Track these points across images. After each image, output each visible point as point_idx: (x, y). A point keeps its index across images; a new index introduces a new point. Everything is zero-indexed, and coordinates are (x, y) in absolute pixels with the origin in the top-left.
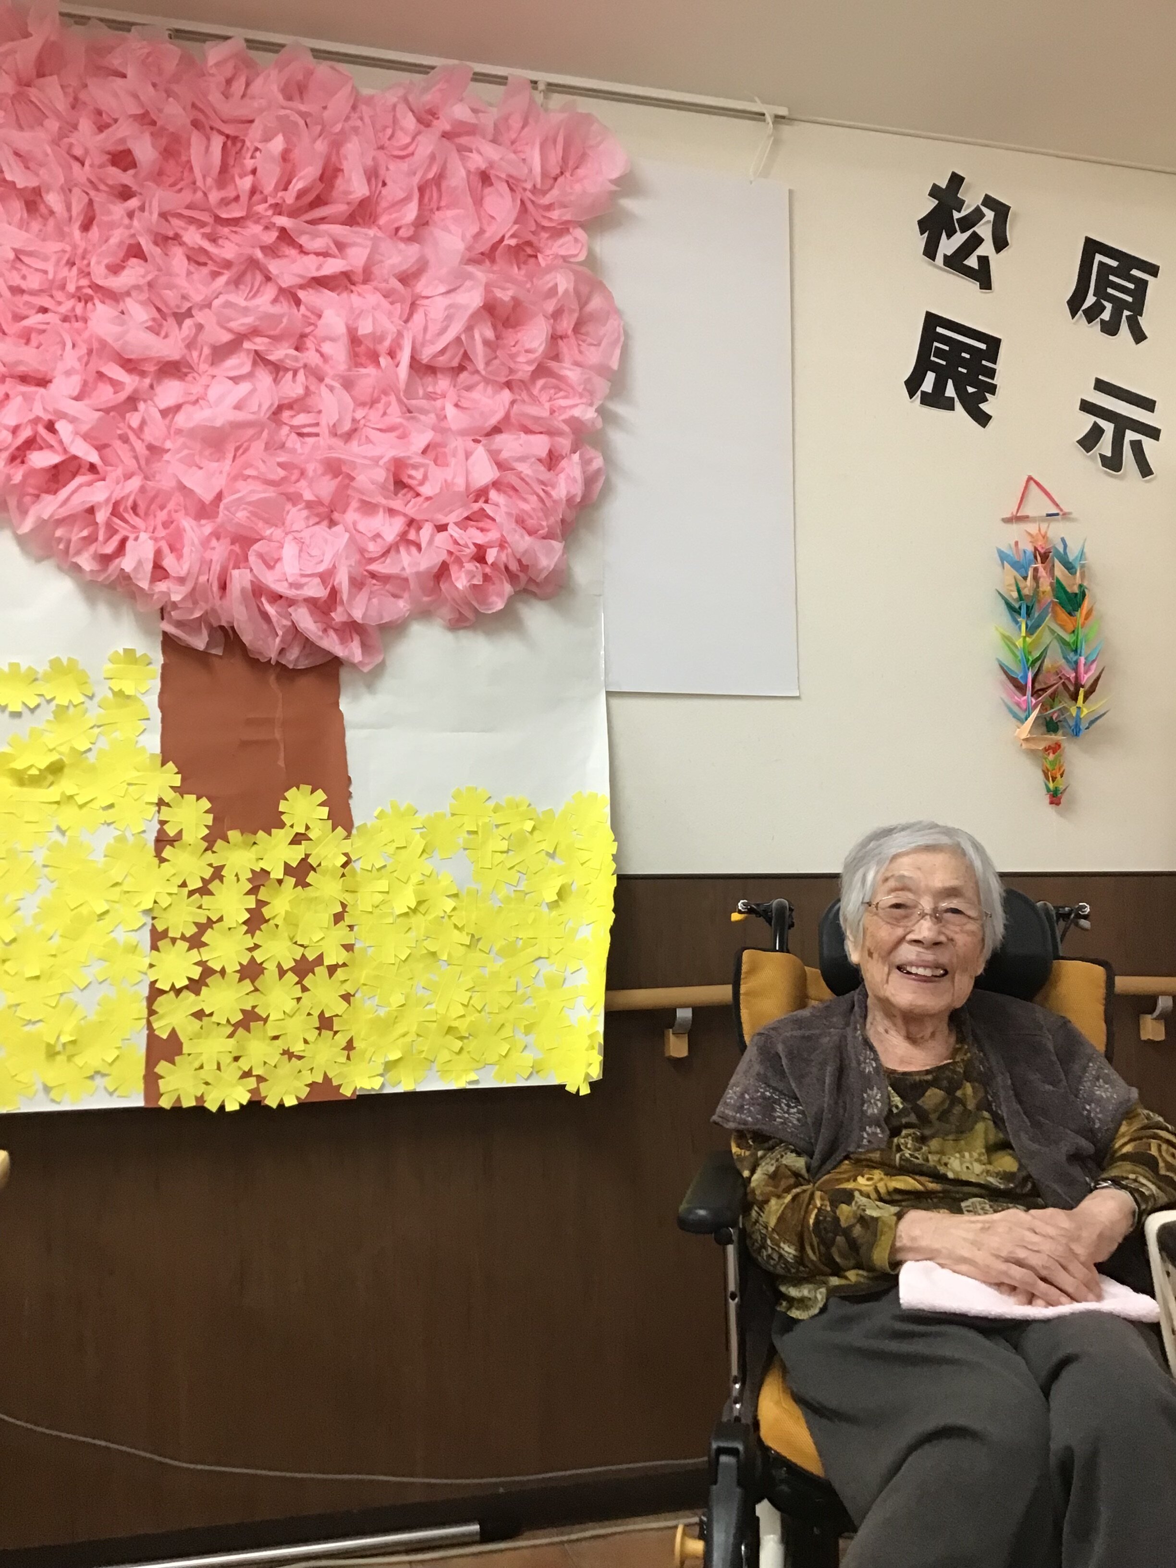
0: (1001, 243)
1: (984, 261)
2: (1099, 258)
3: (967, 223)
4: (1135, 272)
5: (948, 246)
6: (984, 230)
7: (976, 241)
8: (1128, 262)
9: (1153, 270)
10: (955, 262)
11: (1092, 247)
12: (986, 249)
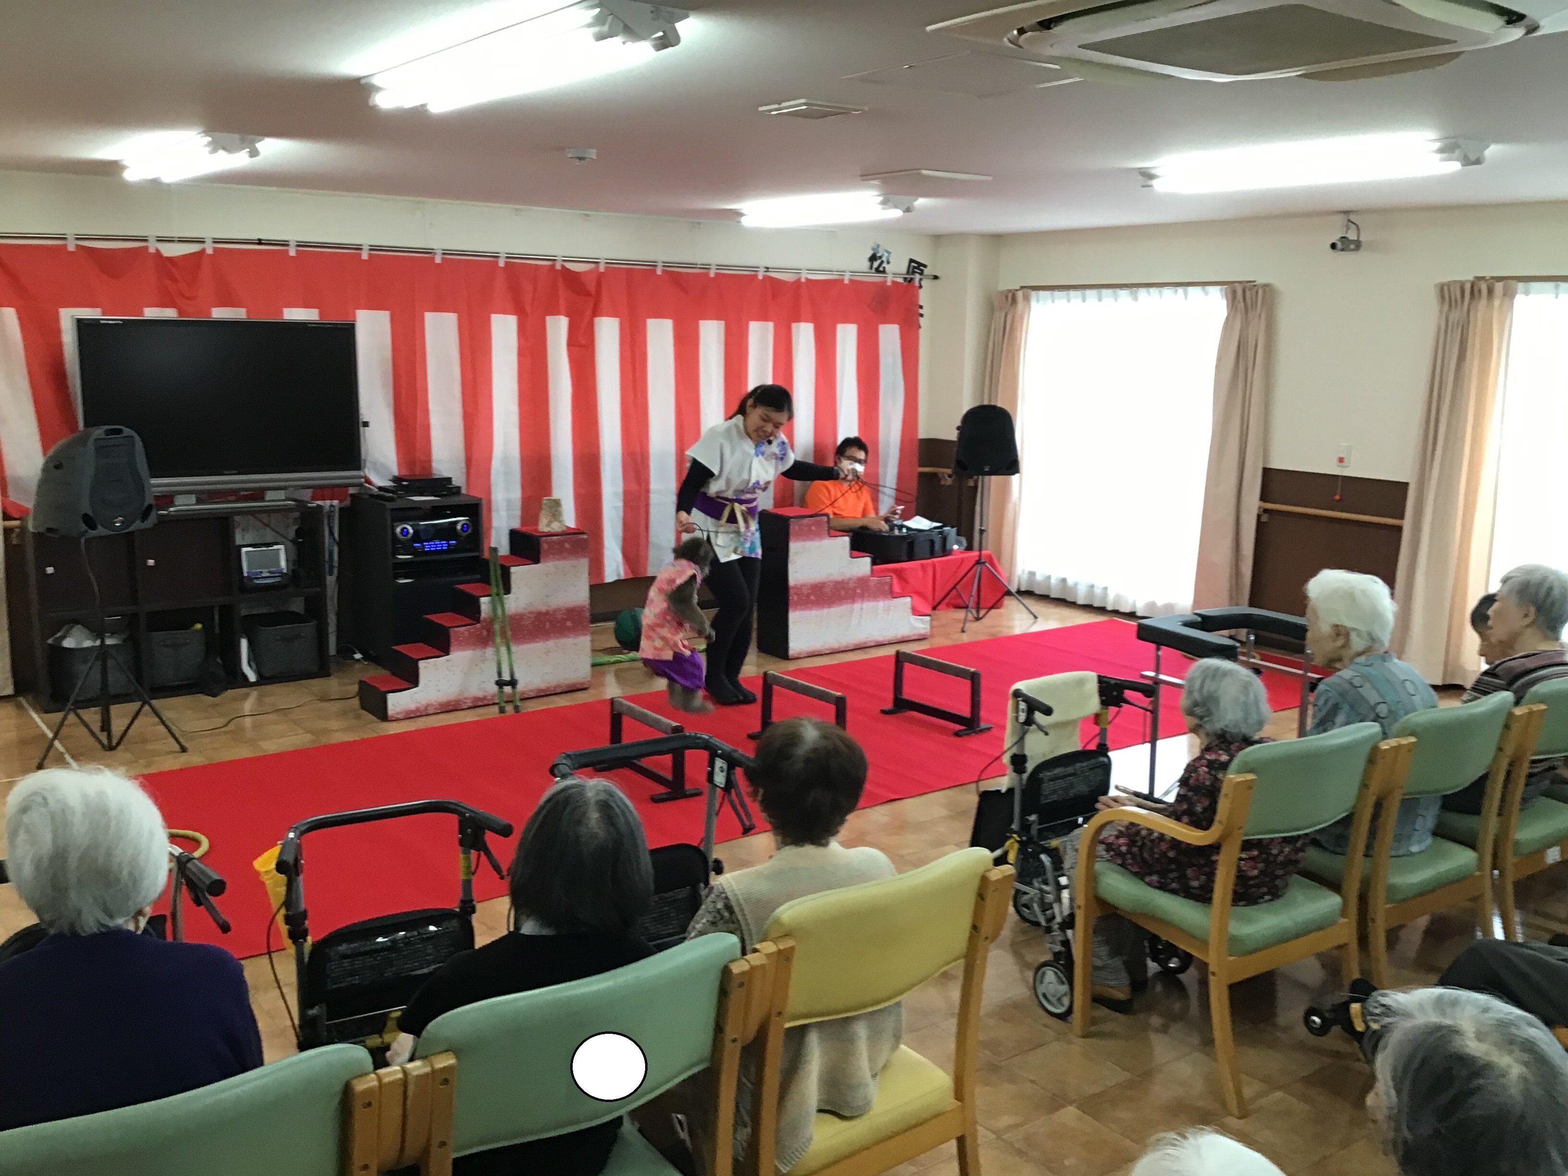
0: (888, 263)
1: (884, 268)
2: (913, 264)
3: (880, 257)
4: (922, 268)
5: (876, 264)
6: (884, 259)
7: (882, 262)
8: (920, 264)
9: (925, 266)
10: (877, 270)
11: (911, 261)
12: (885, 265)
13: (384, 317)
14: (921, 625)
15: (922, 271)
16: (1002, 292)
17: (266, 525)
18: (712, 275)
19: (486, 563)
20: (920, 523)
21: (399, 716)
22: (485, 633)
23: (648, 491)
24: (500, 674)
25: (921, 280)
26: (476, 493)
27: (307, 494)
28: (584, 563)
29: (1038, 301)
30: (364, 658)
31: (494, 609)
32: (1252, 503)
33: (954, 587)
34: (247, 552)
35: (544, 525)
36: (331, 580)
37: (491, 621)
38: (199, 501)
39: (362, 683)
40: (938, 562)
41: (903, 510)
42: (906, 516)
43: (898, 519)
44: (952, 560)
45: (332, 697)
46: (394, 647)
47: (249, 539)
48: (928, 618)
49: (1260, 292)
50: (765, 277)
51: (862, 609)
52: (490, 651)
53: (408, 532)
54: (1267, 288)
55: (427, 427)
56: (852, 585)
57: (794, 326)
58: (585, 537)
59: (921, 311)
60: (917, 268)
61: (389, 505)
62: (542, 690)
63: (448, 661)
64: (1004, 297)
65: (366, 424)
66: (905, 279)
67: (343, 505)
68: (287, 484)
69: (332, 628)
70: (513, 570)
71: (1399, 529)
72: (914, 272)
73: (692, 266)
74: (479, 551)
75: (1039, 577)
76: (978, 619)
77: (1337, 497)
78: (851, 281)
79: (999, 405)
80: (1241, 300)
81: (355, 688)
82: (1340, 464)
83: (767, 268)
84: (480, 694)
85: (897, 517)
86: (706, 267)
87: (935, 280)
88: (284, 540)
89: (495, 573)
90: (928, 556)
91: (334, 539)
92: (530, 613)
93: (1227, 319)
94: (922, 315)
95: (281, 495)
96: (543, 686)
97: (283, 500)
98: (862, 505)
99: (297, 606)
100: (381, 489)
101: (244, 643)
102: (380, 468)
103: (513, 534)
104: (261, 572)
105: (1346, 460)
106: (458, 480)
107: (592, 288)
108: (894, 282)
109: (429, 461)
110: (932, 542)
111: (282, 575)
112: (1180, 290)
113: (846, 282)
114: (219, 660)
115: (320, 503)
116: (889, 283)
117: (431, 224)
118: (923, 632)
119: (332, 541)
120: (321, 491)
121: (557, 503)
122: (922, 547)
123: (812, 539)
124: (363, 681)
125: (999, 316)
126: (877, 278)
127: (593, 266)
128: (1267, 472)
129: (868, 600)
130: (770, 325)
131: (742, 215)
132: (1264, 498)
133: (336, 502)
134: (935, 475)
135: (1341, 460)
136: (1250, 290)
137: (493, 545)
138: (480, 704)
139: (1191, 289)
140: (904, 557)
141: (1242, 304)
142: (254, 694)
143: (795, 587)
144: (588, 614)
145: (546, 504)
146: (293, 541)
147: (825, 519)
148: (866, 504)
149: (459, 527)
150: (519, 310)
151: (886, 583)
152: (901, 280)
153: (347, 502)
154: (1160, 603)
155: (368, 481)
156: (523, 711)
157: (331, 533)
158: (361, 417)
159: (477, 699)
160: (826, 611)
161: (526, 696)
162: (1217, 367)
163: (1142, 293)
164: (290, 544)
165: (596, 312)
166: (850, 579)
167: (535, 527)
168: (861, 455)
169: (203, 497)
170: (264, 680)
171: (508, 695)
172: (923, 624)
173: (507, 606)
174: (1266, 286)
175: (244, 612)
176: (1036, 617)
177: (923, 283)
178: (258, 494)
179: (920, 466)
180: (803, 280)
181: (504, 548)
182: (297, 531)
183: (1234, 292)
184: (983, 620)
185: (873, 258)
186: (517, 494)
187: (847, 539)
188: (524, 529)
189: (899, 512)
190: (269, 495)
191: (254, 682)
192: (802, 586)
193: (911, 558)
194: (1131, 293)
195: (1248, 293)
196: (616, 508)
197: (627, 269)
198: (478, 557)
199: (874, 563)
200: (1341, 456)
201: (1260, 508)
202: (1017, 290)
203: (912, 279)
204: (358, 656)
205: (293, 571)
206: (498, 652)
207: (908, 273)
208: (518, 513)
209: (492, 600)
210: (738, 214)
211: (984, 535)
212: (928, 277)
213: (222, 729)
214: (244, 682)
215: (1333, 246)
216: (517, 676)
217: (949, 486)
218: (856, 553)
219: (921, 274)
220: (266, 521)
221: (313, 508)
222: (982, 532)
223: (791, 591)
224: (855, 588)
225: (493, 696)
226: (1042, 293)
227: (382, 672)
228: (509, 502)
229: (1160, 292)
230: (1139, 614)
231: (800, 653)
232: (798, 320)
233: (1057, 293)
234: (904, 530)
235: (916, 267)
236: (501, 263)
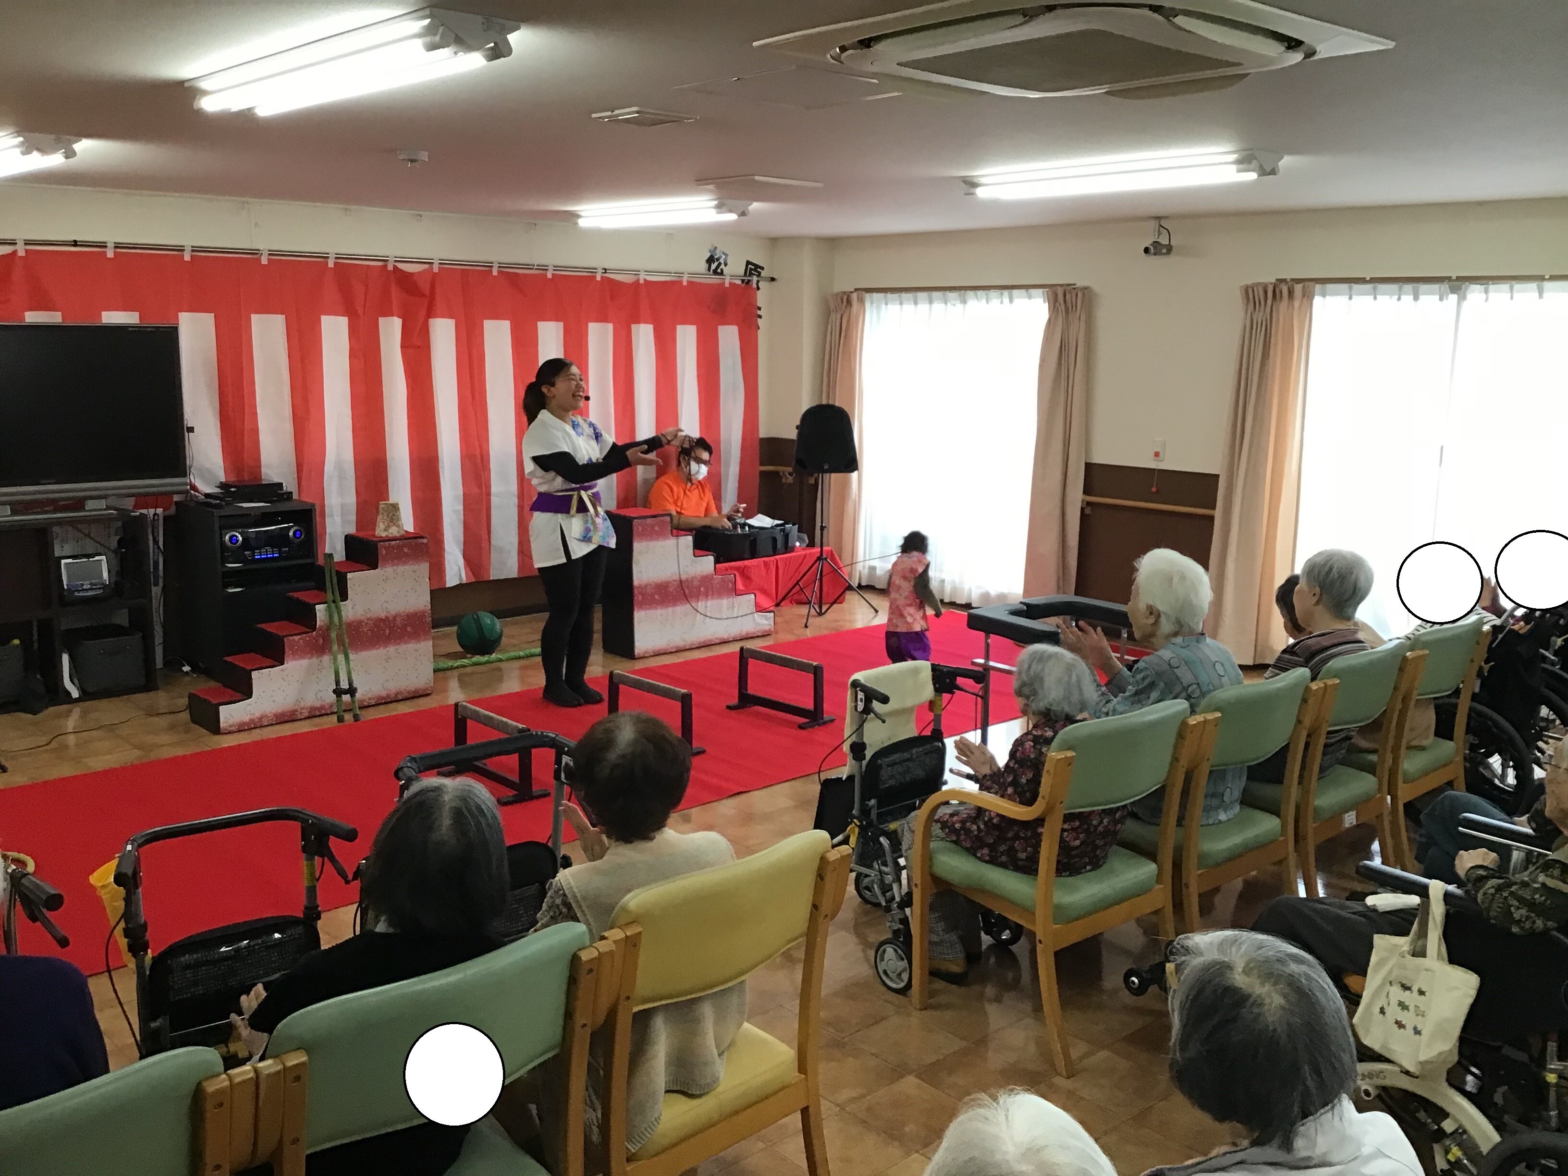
0: (726, 265)
1: (722, 270)
2: (750, 266)
3: (718, 259)
4: (759, 270)
5: (713, 266)
6: (722, 261)
7: (720, 264)
8: (757, 266)
9: (762, 268)
10: (715, 272)
11: (748, 263)
12: (722, 266)
13: (207, 320)
14: (764, 621)
15: (760, 273)
16: (837, 295)
17: (86, 535)
18: (549, 276)
19: (321, 569)
20: (761, 521)
21: (233, 729)
22: (321, 641)
23: (489, 494)
24: (338, 683)
25: (758, 282)
26: (308, 498)
27: (129, 503)
28: (423, 568)
29: (872, 303)
30: (193, 670)
31: (331, 617)
32: (1076, 496)
33: (797, 583)
34: (66, 564)
35: (381, 531)
36: (156, 591)
37: (328, 628)
38: (14, 512)
39: (191, 696)
40: (780, 559)
41: (744, 508)
42: (749, 514)
43: (740, 518)
44: (796, 556)
45: (161, 712)
46: (226, 658)
47: (68, 550)
48: (772, 614)
49: (1080, 295)
50: (602, 277)
51: (706, 607)
52: (326, 659)
53: (238, 541)
54: (1086, 291)
55: (255, 431)
56: (696, 583)
57: (634, 327)
58: (425, 541)
59: (759, 312)
60: (755, 270)
61: (217, 512)
62: (383, 698)
63: (282, 670)
64: (840, 300)
65: (191, 430)
66: (743, 281)
67: (167, 513)
68: (110, 492)
69: (159, 639)
70: (349, 575)
71: (1211, 519)
72: (751, 274)
73: (529, 267)
74: (313, 557)
75: (879, 572)
76: (820, 614)
77: (1154, 489)
78: (688, 282)
79: (837, 404)
80: (1062, 302)
81: (184, 701)
82: (1157, 458)
83: (605, 269)
84: (318, 704)
85: (740, 515)
86: (544, 268)
87: (774, 283)
88: (106, 550)
89: (331, 580)
90: (772, 553)
91: (159, 547)
92: (368, 619)
93: (1050, 320)
94: (760, 317)
95: (103, 504)
96: (384, 693)
97: (105, 510)
98: (705, 505)
99: (122, 618)
100: (207, 495)
101: (65, 658)
102: (206, 474)
103: (349, 540)
104: (83, 585)
105: (1161, 455)
106: (290, 485)
107: (426, 288)
108: (731, 284)
109: (260, 467)
110: (774, 540)
111: (104, 587)
112: (1006, 293)
113: (685, 283)
114: (38, 676)
115: (144, 511)
116: (727, 285)
117: (256, 224)
118: (767, 628)
119: (156, 551)
120: (144, 500)
121: (395, 507)
122: (764, 545)
123: (657, 539)
124: (194, 695)
125: (835, 317)
126: (715, 280)
127: (427, 266)
128: (1090, 467)
129: (712, 598)
130: (610, 327)
131: (579, 216)
132: (1086, 492)
133: (160, 511)
134: (776, 474)
135: (1157, 454)
136: (1070, 293)
137: (327, 551)
138: (318, 713)
139: (1015, 292)
140: (747, 555)
141: (1063, 307)
142: (77, 711)
143: (640, 587)
144: (429, 620)
145: (383, 508)
146: (115, 552)
147: (668, 518)
148: (708, 504)
149: (291, 534)
150: (349, 311)
151: (731, 581)
152: (739, 282)
153: (172, 510)
154: (993, 592)
155: (194, 488)
156: (362, 719)
157: (156, 542)
158: (185, 422)
159: (312, 709)
160: (670, 609)
161: (366, 704)
162: (1041, 366)
163: (971, 293)
164: (112, 555)
165: (431, 313)
166: (693, 579)
167: (371, 533)
168: (705, 456)
169: (18, 507)
170: (86, 695)
171: (346, 704)
172: (767, 620)
173: (343, 614)
174: (1086, 288)
175: (63, 628)
176: (877, 611)
177: (760, 284)
178: (78, 504)
179: (761, 464)
180: (642, 282)
181: (339, 555)
182: (119, 542)
183: (1056, 295)
184: (825, 616)
185: (710, 260)
186: (351, 499)
187: (690, 538)
188: (361, 534)
189: (741, 510)
190: (90, 505)
191: (76, 699)
192: (646, 586)
193: (753, 557)
194: (960, 295)
195: (1068, 296)
196: (455, 511)
197: (462, 270)
198: (312, 564)
199: (717, 561)
200: (1157, 450)
201: (1083, 501)
202: (852, 292)
203: (749, 281)
204: (186, 668)
205: (116, 583)
206: (335, 659)
207: (745, 274)
208: (353, 518)
209: (328, 607)
210: (575, 216)
211: (825, 532)
212: (765, 279)
213: (46, 748)
214: (67, 698)
215: (1146, 250)
216: (355, 685)
217: (790, 484)
218: (698, 552)
219: (759, 275)
220: (86, 532)
221: (135, 517)
222: (822, 528)
223: (636, 591)
224: (699, 588)
225: (331, 706)
226: (875, 295)
227: (213, 684)
228: (343, 506)
229: (987, 295)
230: (973, 605)
231: (646, 652)
232: (638, 322)
233: (889, 295)
234: (747, 528)
235: (752, 269)
236: (331, 264)
